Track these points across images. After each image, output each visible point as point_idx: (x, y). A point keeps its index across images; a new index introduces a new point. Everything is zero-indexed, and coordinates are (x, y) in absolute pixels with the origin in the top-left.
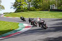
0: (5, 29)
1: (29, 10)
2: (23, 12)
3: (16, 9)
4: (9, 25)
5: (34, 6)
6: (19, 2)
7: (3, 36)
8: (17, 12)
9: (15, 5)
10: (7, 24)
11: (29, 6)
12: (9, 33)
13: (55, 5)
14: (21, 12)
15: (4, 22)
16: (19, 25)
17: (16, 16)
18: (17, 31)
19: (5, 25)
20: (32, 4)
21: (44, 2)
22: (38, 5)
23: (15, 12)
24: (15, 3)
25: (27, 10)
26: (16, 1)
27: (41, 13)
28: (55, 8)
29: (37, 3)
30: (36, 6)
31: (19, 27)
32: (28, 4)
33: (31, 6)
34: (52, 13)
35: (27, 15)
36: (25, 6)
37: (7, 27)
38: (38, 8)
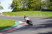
0: (3, 26)
1: (24, 10)
2: (19, 11)
3: (13, 9)
4: (7, 23)
5: (28, 7)
6: (16, 4)
7: (2, 31)
8: (13, 12)
9: (12, 6)
10: (5, 21)
11: (24, 7)
12: (7, 29)
13: (46, 5)
14: (17, 11)
15: (3, 20)
16: (15, 22)
17: (13, 15)
18: (13, 27)
19: (4, 22)
20: (27, 5)
21: (36, 3)
22: (32, 6)
23: (12, 12)
24: (12, 4)
25: (22, 10)
26: (13, 3)
27: (34, 12)
28: (46, 8)
29: (31, 4)
30: (30, 7)
31: (15, 24)
32: (23, 5)
33: (25, 7)
34: (43, 12)
35: (22, 14)
36: (20, 7)
37: (5, 24)
38: (31, 9)
